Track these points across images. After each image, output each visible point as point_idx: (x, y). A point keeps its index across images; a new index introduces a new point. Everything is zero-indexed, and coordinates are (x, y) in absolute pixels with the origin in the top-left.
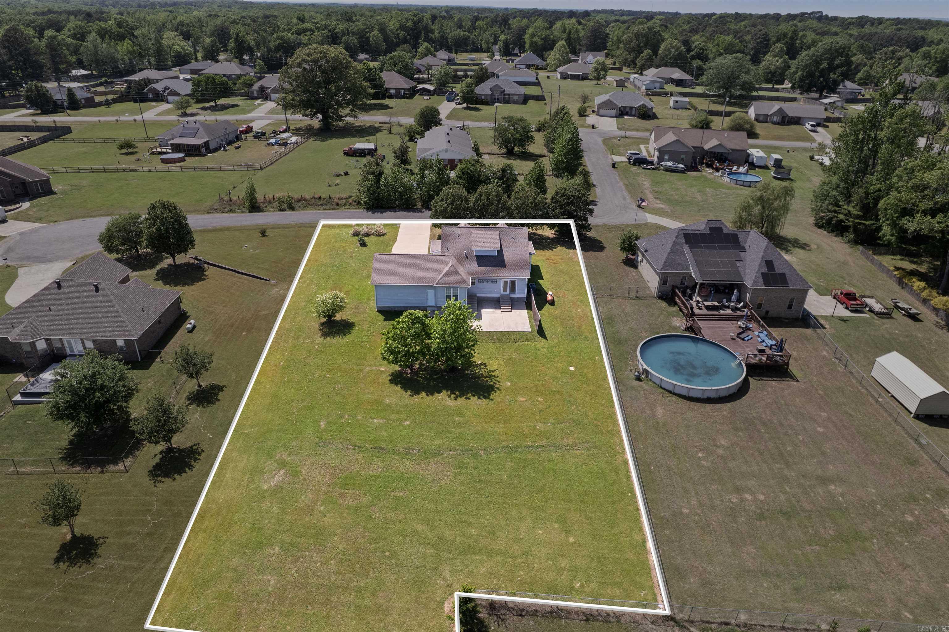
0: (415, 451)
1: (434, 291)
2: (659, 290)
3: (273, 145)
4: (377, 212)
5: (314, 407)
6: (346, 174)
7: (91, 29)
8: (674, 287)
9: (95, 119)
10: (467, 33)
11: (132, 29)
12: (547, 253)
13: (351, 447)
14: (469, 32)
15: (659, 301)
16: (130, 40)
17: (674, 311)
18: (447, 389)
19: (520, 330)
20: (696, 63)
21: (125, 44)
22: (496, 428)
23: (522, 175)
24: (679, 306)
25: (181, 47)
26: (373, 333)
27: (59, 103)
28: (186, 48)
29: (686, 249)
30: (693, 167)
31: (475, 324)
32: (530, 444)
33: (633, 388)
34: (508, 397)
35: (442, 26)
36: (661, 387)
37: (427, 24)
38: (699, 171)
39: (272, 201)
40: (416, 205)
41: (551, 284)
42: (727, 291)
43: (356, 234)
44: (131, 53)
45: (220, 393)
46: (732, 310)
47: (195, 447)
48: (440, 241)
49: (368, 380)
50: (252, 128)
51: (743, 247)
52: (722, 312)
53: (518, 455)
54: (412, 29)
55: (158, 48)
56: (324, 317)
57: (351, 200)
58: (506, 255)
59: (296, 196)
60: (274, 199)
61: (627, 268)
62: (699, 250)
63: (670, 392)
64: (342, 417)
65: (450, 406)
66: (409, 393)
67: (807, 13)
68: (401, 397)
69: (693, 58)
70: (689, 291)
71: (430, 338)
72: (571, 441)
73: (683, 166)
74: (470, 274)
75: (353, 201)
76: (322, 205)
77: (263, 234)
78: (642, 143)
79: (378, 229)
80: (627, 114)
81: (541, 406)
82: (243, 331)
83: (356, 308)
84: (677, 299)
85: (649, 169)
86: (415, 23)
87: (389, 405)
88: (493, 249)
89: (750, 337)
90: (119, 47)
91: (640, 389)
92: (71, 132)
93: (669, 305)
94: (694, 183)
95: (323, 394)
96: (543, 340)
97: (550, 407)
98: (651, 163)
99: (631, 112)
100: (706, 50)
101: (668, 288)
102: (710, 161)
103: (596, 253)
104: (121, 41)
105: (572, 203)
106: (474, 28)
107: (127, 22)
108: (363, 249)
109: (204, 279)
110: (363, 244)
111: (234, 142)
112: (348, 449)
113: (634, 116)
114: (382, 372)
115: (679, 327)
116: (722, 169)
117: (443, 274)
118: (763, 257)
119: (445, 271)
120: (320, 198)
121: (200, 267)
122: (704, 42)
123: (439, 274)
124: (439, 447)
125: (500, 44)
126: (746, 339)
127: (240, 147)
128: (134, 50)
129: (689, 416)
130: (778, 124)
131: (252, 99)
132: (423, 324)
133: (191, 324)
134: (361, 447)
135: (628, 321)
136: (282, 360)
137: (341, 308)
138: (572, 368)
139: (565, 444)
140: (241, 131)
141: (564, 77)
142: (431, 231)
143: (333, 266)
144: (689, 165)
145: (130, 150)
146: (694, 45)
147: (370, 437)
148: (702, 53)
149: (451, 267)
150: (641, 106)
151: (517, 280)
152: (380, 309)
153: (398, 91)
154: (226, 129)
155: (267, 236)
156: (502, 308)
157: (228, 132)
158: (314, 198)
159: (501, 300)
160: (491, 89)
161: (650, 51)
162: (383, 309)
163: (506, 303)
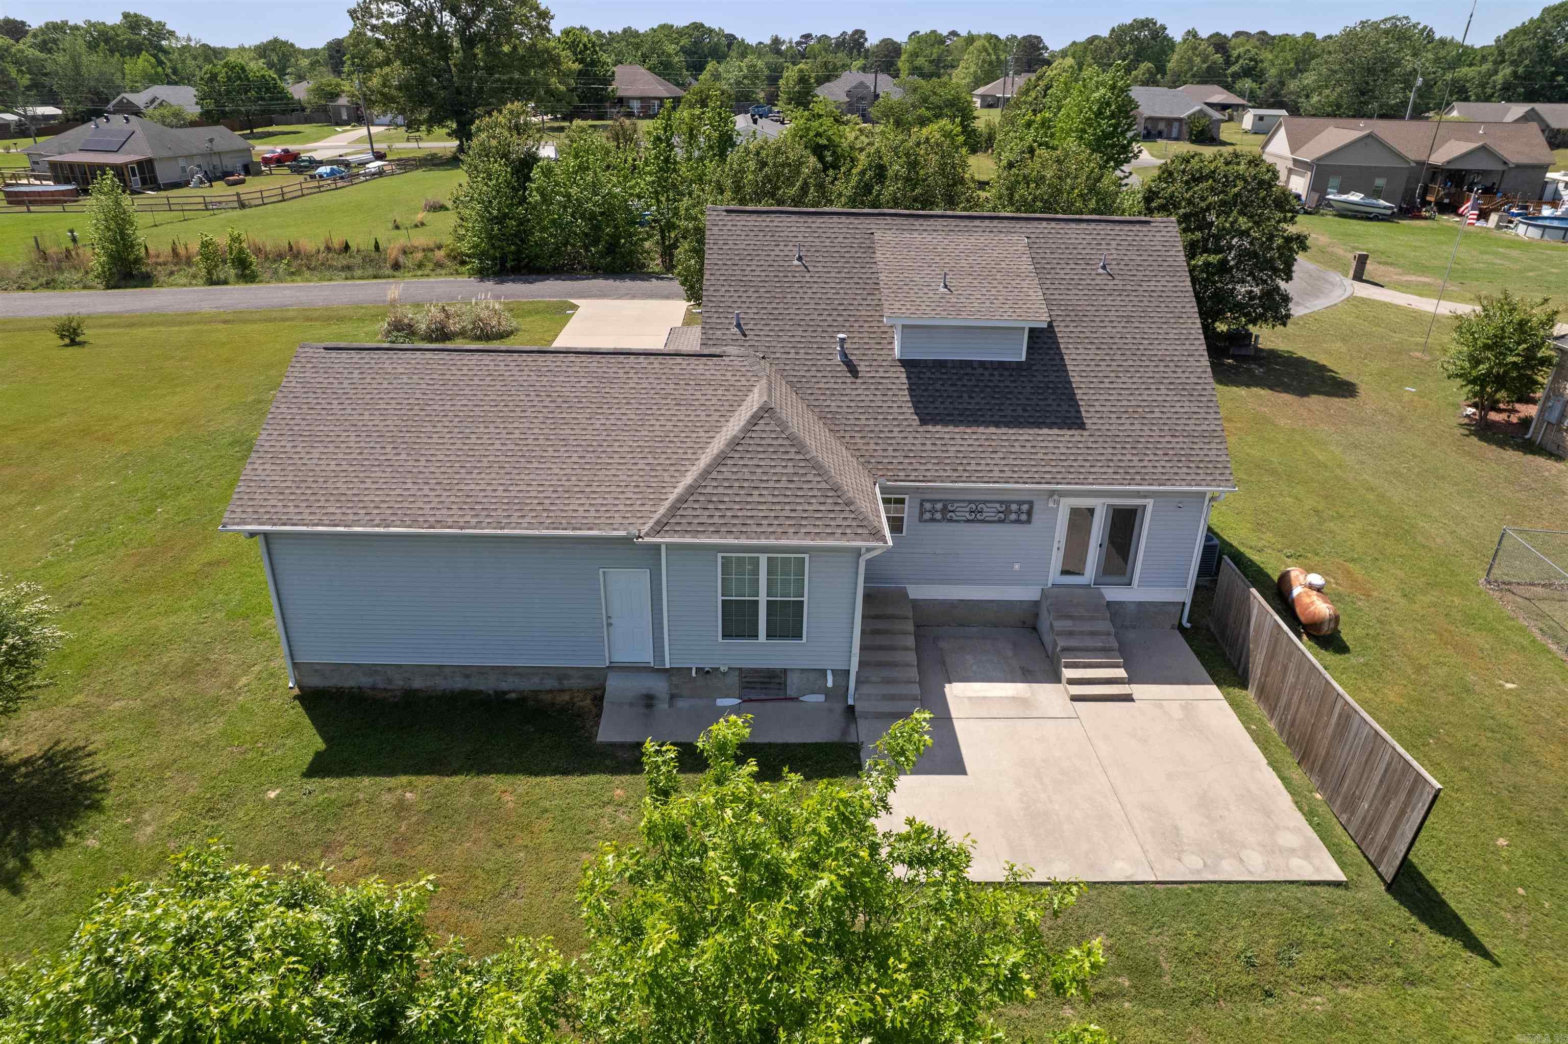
1: (643, 574)
19: (1256, 865)
21: (140, 61)
30: (1408, 210)
40: (643, 265)
43: (399, 332)
50: (298, 157)
57: (440, 254)
58: (1079, 361)
69: (1237, 75)
73: (1388, 205)
74: (874, 464)
75: (447, 255)
77: (72, 338)
79: (483, 314)
80: (1160, 135)
88: (1005, 317)
99: (1170, 131)
100: (1262, 61)
111: (234, 176)
113: (1177, 139)
116: (1498, 210)
117: (704, 460)
119: (717, 444)
120: (346, 248)
123: (680, 469)
127: (240, 182)
140: (264, 160)
141: (990, 103)
144: (1400, 204)
146: (1235, 53)
148: (1254, 68)
149: (755, 419)
150: (1194, 114)
151: (1150, 503)
152: (315, 681)
153: (645, 100)
154: (211, 141)
155: (81, 344)
156: (1068, 673)
157: (216, 149)
158: (328, 249)
159: (1045, 621)
160: (848, 94)
161: (1150, 65)
162: (334, 681)
163: (1090, 642)
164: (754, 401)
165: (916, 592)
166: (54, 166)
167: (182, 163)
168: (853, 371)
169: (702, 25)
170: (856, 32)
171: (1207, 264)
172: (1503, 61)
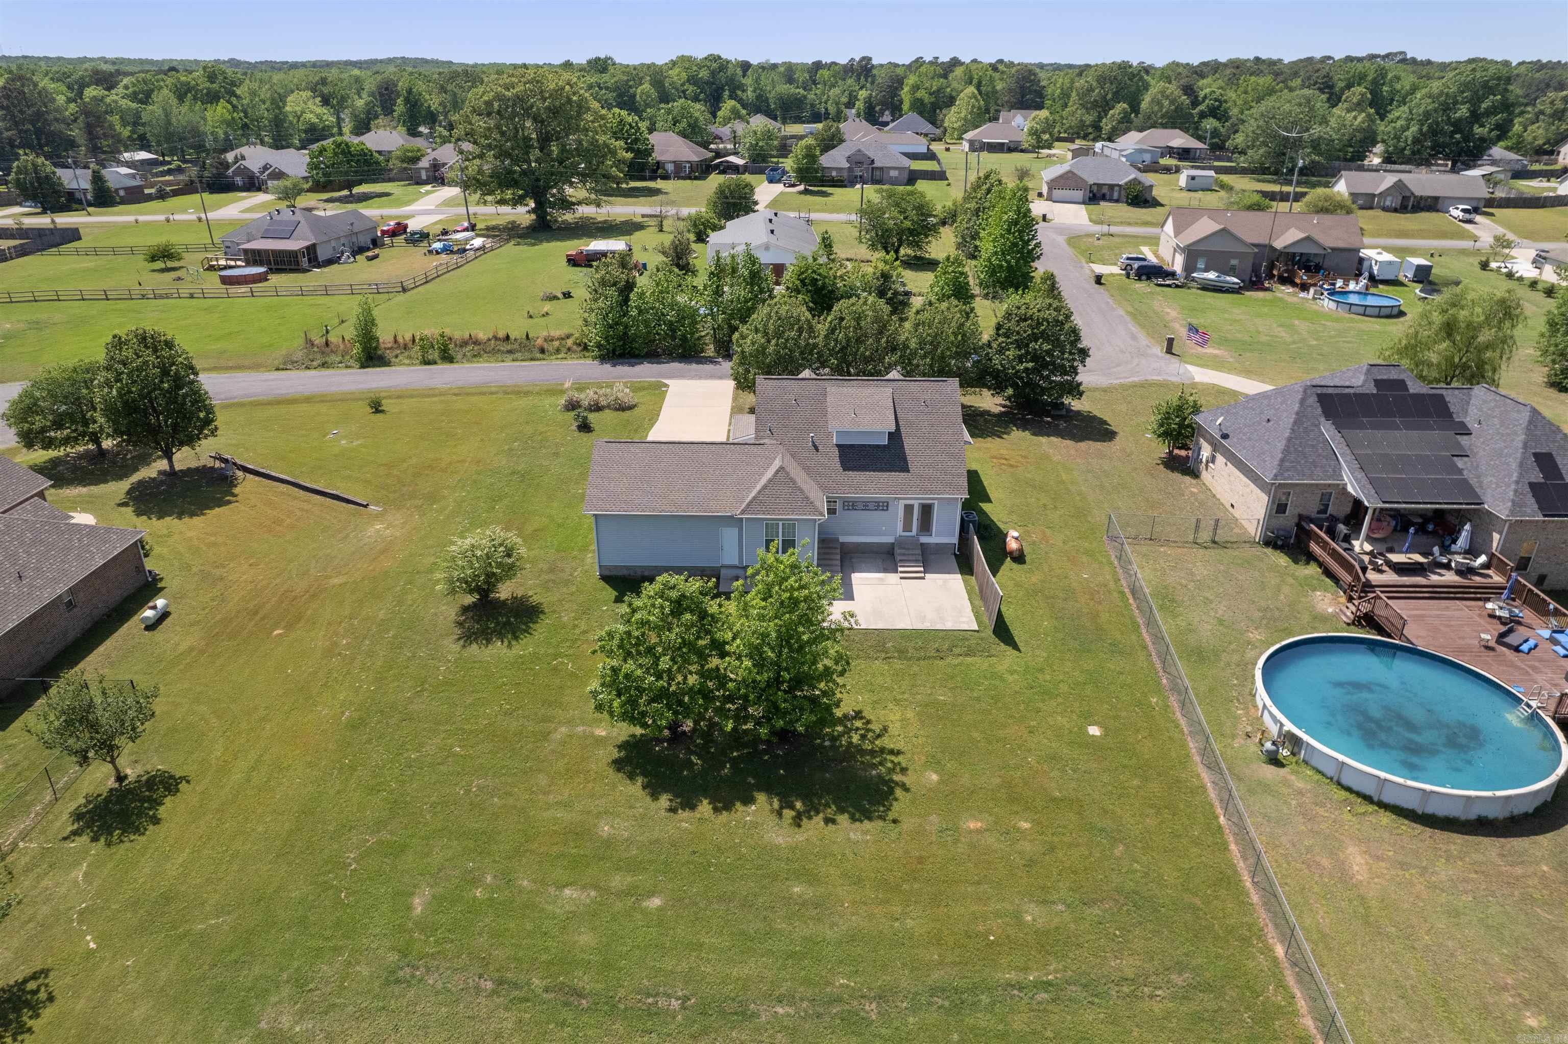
0: (676, 1004)
1: (735, 531)
2: (1268, 527)
3: (438, 253)
4: (622, 364)
5: (403, 848)
6: (567, 295)
7: (162, 83)
8: (1302, 518)
9: (131, 218)
10: (801, 91)
11: (233, 84)
12: (992, 445)
13: (489, 985)
14: (805, 89)
15: (1269, 551)
16: (229, 102)
17: (1312, 577)
18: (769, 790)
19: (949, 626)
20: (1210, 124)
21: (219, 108)
22: (910, 923)
23: (920, 295)
24: (1320, 564)
25: (318, 116)
26: (585, 632)
27: (78, 195)
28: (325, 117)
29: (1327, 430)
30: (1254, 283)
31: (837, 610)
32: (1011, 976)
33: (1266, 788)
34: (934, 818)
35: (757, 81)
36: (1339, 783)
37: (734, 75)
38: (1267, 289)
39: (410, 345)
40: (702, 351)
41: (1011, 512)
42: (1431, 527)
43: (572, 406)
44: (229, 123)
45: (168, 800)
46: (1459, 573)
47: (31, 986)
48: (752, 418)
49: (561, 765)
50: (406, 227)
51: (1463, 425)
52: (1434, 578)
53: (983, 1020)
54: (707, 83)
55: (276, 117)
56: (471, 592)
57: (570, 342)
58: (909, 444)
59: (458, 335)
60: (414, 341)
61: (1177, 476)
62: (1360, 434)
63: (1368, 799)
64: (475, 882)
65: (778, 847)
66: (664, 801)
67: (1378, 56)
68: (643, 816)
69: (1203, 115)
70: (1342, 528)
71: (723, 655)
72: (1129, 965)
73: (1236, 280)
74: (823, 488)
75: (575, 343)
76: (510, 352)
77: (377, 407)
78: (1145, 244)
79: (620, 395)
80: (1104, 198)
81: (1026, 846)
82: (276, 626)
83: (552, 570)
84: (1314, 547)
85: (1169, 286)
86: (713, 73)
87: (608, 843)
88: (878, 428)
89: (1531, 643)
90: (208, 114)
91: (1285, 791)
92: (80, 239)
93: (1296, 561)
94: (1266, 310)
95: (433, 805)
96: (1009, 650)
97: (1052, 849)
98: (1173, 274)
99: (1112, 195)
100: (1226, 102)
101: (1288, 520)
102: (1286, 271)
103: (1098, 445)
104: (211, 103)
105: (1044, 336)
106: (815, 83)
107: (224, 72)
108: (584, 437)
109: (229, 502)
110: (585, 427)
111: (368, 249)
112: (478, 990)
113: (1117, 201)
114: (600, 741)
115: (1335, 615)
116: (1315, 285)
117: (758, 487)
118: (1525, 445)
119: (764, 481)
120: (507, 338)
121: (226, 477)
122: (1221, 88)
123: (749, 489)
124: (745, 988)
125: (860, 104)
126: (1525, 647)
127: (376, 257)
128: (233, 118)
129: (1443, 876)
130: (1395, 210)
131: (418, 183)
132: (703, 615)
133: (154, 608)
134: (516, 986)
135: (1208, 601)
136: (351, 703)
137: (509, 571)
138: (1094, 731)
139: (1116, 976)
140: (383, 232)
141: (978, 147)
142: (735, 399)
143: (513, 473)
144: (1247, 279)
145: (170, 264)
146: (1202, 94)
147: (546, 949)
148: (1219, 108)
149: (777, 472)
150: (1130, 181)
151: (936, 502)
152: (607, 573)
153: (678, 165)
154: (352, 224)
155: (382, 411)
156: (900, 569)
157: (355, 230)
158: (496, 338)
159: (897, 551)
160: (849, 159)
161: (1125, 105)
162: (614, 573)
163: (911, 558)
164: (777, 464)
165: (843, 539)
166: (246, 251)
167: (333, 244)
168: (817, 449)
169: (720, 58)
170: (864, 58)
171: (1026, 369)
172: (1412, 119)
